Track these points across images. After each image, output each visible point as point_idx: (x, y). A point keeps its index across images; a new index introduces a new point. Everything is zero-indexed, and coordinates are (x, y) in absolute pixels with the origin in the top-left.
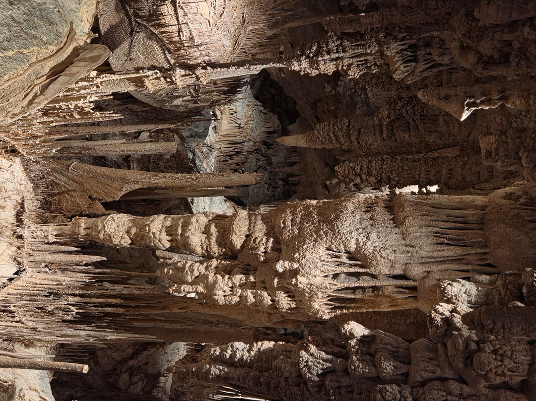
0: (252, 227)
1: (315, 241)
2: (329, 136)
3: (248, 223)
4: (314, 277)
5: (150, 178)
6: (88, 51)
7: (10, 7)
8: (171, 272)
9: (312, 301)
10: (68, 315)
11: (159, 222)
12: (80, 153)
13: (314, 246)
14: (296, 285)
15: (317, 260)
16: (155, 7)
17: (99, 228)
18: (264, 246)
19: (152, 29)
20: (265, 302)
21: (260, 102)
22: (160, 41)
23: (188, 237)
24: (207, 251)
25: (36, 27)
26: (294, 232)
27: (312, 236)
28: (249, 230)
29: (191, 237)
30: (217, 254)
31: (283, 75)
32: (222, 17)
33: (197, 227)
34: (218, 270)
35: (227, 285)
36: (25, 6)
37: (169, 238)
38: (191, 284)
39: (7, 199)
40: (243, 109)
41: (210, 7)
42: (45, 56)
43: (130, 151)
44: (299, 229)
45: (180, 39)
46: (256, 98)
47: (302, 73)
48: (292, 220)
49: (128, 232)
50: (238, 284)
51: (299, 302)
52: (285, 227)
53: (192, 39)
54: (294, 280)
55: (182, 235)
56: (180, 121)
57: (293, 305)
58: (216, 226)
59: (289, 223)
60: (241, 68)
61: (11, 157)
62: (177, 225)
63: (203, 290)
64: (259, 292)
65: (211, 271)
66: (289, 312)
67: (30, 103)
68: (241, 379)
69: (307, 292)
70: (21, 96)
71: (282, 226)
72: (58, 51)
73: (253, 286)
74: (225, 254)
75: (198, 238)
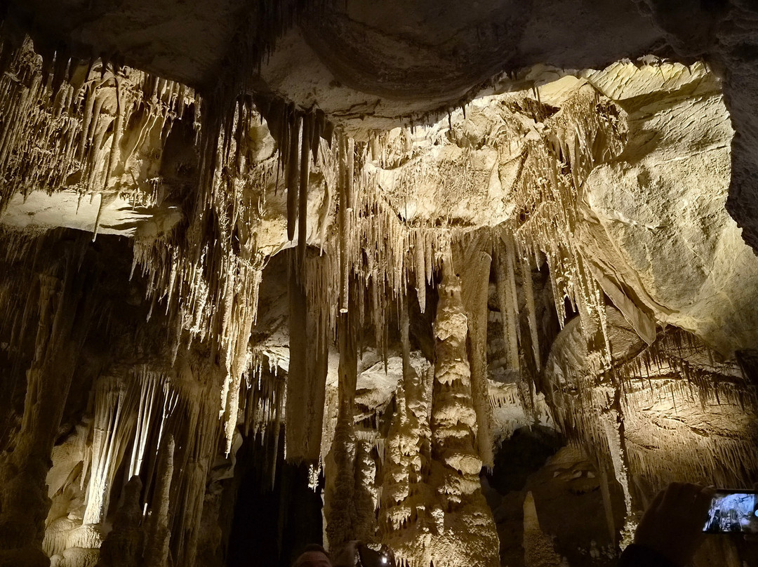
0: (470, 478)
1: (467, 554)
2: (541, 559)
3: (473, 473)
4: (431, 552)
5: (481, 342)
6: (649, 321)
7: (695, 266)
8: (416, 385)
9: (404, 549)
10: (359, 268)
11: (465, 372)
12: (500, 263)
13: (462, 552)
14: (423, 532)
15: (449, 557)
16: (667, 357)
17: (455, 308)
18: (454, 492)
19: (643, 352)
20: (398, 494)
21: (511, 436)
22: (629, 358)
23: (454, 405)
24: (440, 425)
25: (675, 283)
26: (471, 528)
27: (472, 550)
28: (467, 474)
29: (455, 409)
30: (437, 436)
31: (556, 474)
32: (654, 425)
33: (464, 415)
34: (423, 438)
35: (411, 450)
36: (696, 278)
37: (450, 383)
38: (407, 409)
39: (476, 212)
40: (504, 415)
41: (666, 412)
42: (645, 285)
43: (507, 319)
44: (475, 534)
45: (632, 378)
46: (517, 432)
47: (621, 533)
48: (482, 525)
49: (452, 338)
50: (413, 463)
51: (399, 533)
52: (475, 517)
53: (631, 390)
54: (428, 530)
55: (456, 398)
56: (528, 365)
57: (396, 527)
58: (466, 436)
59: (479, 522)
60: (623, 462)
61: (516, 214)
62: (464, 393)
63: (403, 422)
64: (407, 487)
65: (421, 430)
66: (387, 521)
67: (596, 264)
68: (346, 476)
69: (413, 544)
70: (604, 258)
71: (476, 514)
72: (650, 296)
73: (412, 480)
74: (438, 445)
75: (453, 415)
